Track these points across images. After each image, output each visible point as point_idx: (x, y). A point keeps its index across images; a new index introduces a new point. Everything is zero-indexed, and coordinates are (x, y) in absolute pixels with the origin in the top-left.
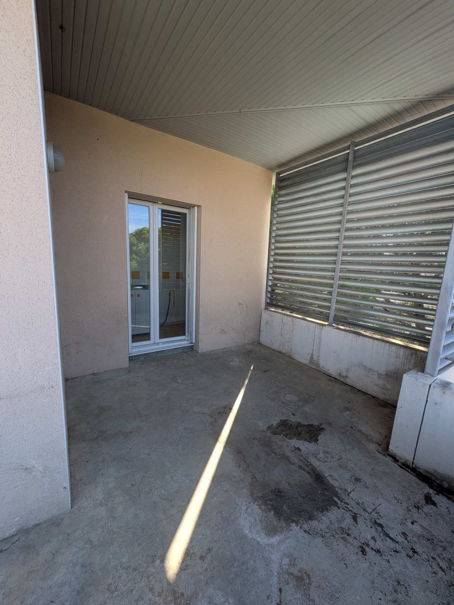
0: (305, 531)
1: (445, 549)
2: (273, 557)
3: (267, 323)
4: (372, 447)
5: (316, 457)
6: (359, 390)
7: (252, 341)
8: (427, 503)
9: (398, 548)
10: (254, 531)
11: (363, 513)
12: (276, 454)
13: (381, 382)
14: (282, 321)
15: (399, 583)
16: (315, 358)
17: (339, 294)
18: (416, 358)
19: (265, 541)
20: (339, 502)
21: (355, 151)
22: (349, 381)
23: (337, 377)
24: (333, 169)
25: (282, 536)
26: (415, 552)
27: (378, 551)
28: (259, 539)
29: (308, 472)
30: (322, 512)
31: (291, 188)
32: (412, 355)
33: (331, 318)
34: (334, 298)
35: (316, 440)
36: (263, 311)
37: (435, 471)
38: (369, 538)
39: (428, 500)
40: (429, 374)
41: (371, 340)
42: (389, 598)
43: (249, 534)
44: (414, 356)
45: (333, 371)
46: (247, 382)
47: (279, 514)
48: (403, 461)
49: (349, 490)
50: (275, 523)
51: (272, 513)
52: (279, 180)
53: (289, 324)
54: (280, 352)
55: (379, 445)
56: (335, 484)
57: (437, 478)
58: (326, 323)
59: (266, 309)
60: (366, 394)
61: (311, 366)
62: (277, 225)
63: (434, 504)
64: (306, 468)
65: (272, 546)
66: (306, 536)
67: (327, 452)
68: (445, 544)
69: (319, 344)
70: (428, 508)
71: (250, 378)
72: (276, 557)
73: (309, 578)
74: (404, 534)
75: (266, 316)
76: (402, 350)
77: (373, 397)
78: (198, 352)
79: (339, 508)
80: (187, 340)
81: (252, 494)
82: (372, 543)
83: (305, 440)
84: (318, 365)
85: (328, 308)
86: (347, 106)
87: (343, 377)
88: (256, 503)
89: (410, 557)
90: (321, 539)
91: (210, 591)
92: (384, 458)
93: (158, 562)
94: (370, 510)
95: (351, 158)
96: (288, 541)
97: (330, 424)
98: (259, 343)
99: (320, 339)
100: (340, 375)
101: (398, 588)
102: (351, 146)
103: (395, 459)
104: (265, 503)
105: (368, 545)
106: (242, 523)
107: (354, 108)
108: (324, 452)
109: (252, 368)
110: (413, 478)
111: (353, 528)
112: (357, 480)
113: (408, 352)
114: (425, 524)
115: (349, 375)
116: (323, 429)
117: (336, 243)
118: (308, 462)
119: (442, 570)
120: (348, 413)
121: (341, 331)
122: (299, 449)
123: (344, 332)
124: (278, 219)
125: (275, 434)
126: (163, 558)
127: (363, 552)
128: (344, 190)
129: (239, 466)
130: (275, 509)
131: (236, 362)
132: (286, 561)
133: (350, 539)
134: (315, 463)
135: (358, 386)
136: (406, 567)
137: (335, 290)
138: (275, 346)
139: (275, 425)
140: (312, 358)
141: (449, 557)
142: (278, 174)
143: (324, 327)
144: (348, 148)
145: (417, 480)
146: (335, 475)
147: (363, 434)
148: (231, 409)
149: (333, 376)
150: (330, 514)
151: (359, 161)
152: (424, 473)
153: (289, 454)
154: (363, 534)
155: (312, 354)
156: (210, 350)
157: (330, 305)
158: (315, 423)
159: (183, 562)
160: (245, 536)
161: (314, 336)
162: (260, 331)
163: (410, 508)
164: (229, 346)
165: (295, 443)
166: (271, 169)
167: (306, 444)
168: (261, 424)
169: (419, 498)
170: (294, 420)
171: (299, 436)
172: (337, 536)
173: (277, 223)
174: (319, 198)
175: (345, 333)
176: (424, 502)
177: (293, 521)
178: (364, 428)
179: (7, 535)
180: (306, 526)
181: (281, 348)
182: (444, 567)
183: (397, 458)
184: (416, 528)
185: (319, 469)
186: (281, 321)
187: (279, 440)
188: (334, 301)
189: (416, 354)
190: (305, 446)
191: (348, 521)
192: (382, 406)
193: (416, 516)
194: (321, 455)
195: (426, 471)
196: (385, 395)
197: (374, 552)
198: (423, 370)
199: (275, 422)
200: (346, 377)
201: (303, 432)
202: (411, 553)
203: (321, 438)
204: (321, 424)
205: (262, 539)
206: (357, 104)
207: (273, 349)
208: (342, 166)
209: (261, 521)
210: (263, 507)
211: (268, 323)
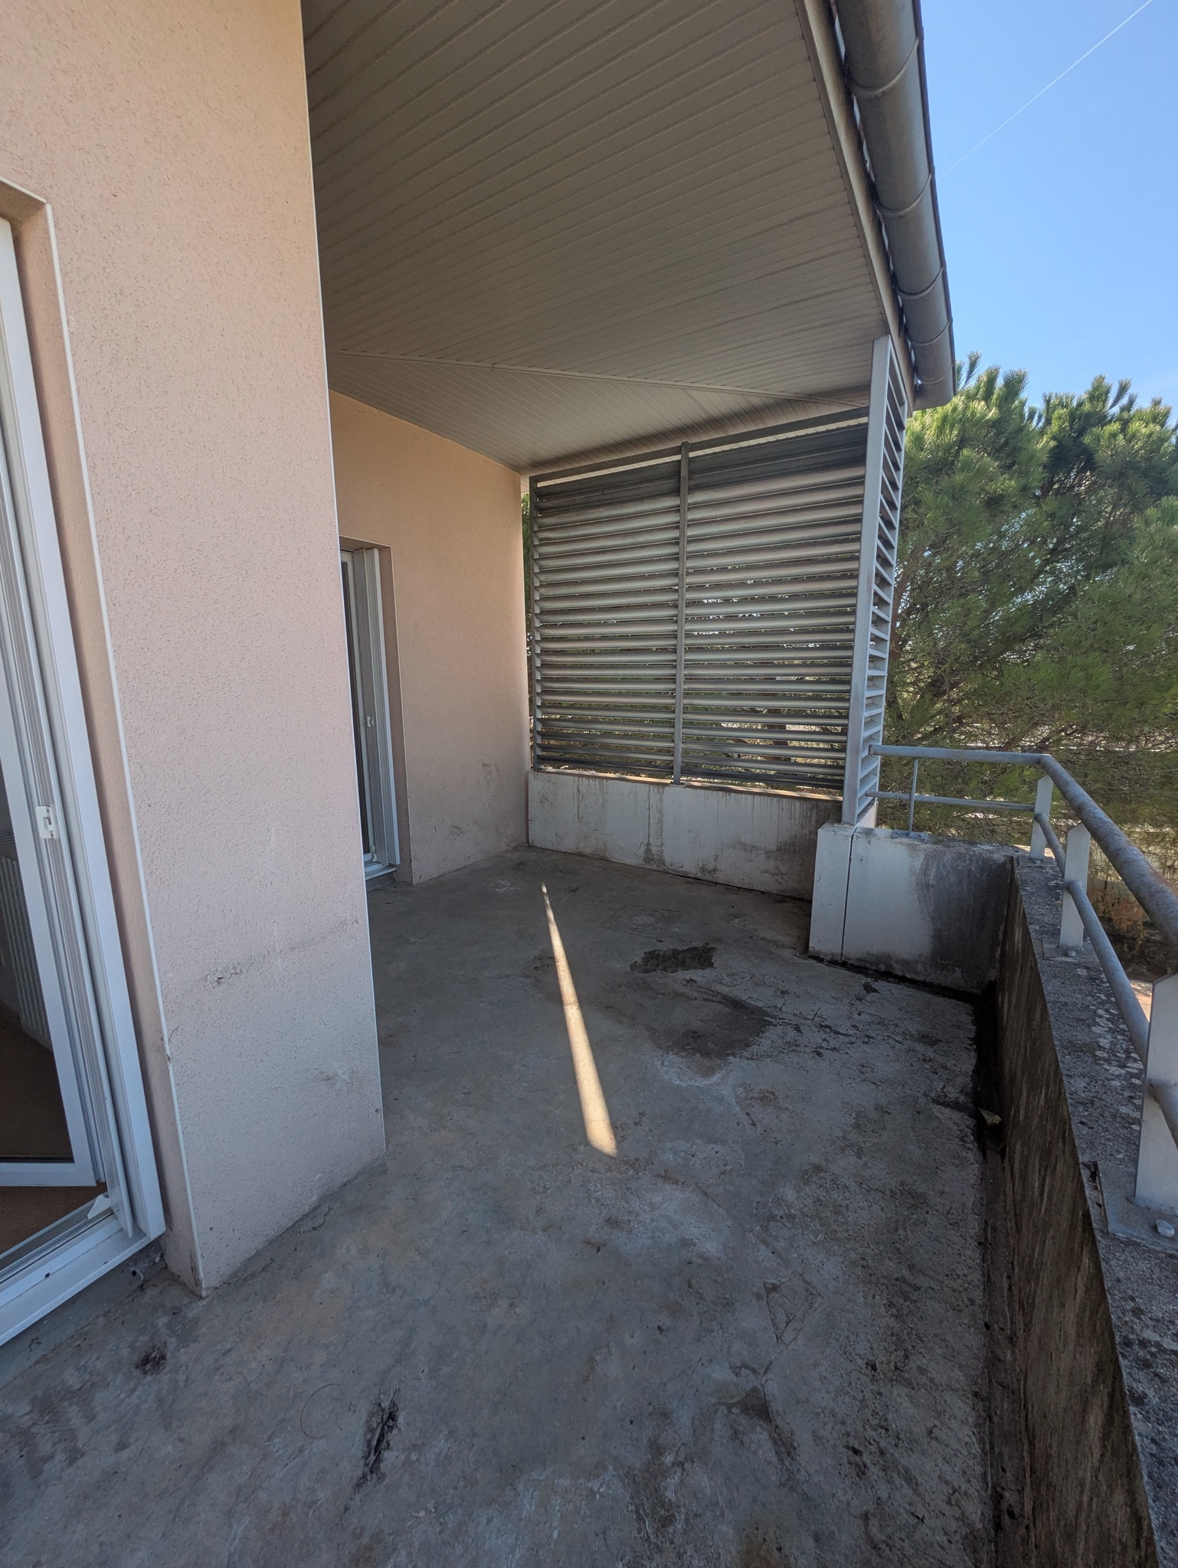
0: (748, 1059)
1: (897, 1026)
2: (724, 1092)
3: (544, 799)
4: (787, 953)
5: (721, 983)
6: (740, 888)
7: (514, 845)
8: (868, 992)
9: (852, 1039)
10: (685, 1079)
11: (804, 1022)
12: (663, 994)
13: (771, 864)
14: (578, 790)
15: (863, 1066)
16: (654, 849)
17: (689, 724)
18: (817, 812)
19: (706, 1082)
20: (773, 1021)
21: (691, 460)
22: (720, 877)
23: (700, 875)
24: (651, 487)
25: (723, 1072)
26: (869, 1037)
27: (834, 1049)
28: (697, 1084)
29: (719, 1002)
30: (758, 1035)
31: (567, 515)
32: (812, 810)
33: (677, 769)
34: (680, 731)
35: (711, 965)
36: (531, 775)
37: (868, 954)
38: (820, 1041)
39: (868, 989)
40: (847, 823)
41: (749, 797)
42: (858, 1080)
43: (682, 1084)
44: (815, 811)
45: (690, 867)
46: (550, 914)
47: (706, 1054)
48: (828, 958)
49: (779, 1006)
50: (708, 1064)
51: (698, 1055)
52: (536, 493)
53: (595, 794)
54: (581, 855)
55: (794, 949)
56: (760, 1004)
57: (872, 964)
58: (669, 781)
59: (536, 769)
60: (751, 890)
61: (648, 866)
62: (543, 591)
63: (876, 991)
64: (714, 999)
65: (717, 1084)
66: (751, 1062)
67: (733, 974)
68: (896, 1022)
69: (661, 821)
70: (870, 997)
71: (552, 907)
72: (726, 1091)
73: (774, 1095)
74: (854, 1026)
75: (537, 784)
76: (798, 803)
77: (762, 892)
78: (411, 884)
79: (775, 1026)
80: (377, 862)
81: (659, 1047)
82: (825, 1044)
83: (695, 968)
84: (662, 862)
85: (670, 752)
86: (684, 388)
87: (710, 872)
88: (671, 1053)
89: (867, 1043)
90: (769, 1060)
91: (669, 1145)
92: (805, 961)
93: (582, 1148)
94: (811, 1017)
95: (684, 473)
96: (732, 1073)
97: (719, 941)
98: (530, 846)
99: (660, 811)
100: (703, 870)
101: (864, 1070)
102: (683, 450)
103: (818, 958)
104: (683, 1049)
105: (822, 1048)
106: (666, 1077)
107: (694, 393)
108: (728, 975)
109: (545, 890)
110: (845, 972)
111: (800, 1038)
112: (784, 993)
113: (806, 805)
114: (872, 1011)
115: (718, 867)
116: (713, 949)
117: (670, 628)
118: (713, 991)
119: (899, 1042)
120: (737, 920)
121: (698, 791)
122: (692, 980)
123: (703, 791)
124: (543, 577)
125: (647, 972)
126: (585, 1140)
127: (820, 1055)
128: (678, 531)
129: (620, 1023)
130: (699, 1051)
131: (506, 886)
132: (740, 1090)
133: (801, 1049)
134: (725, 990)
135: (736, 882)
136: (865, 1052)
137: (680, 717)
138: (569, 844)
139: (640, 961)
140: (648, 850)
141: (902, 1030)
142: (534, 481)
143: (667, 788)
144: (677, 451)
145: (851, 973)
146: (755, 996)
147: (770, 941)
148: (552, 958)
149: (690, 875)
150: (767, 1034)
151: (698, 479)
152: (856, 963)
153: (683, 990)
154: (812, 1040)
155: (648, 844)
156: (435, 876)
157: (672, 745)
158: (699, 944)
159: (615, 1136)
160: (679, 1087)
161: (649, 809)
162: (527, 820)
163: (852, 1002)
164: (471, 862)
165: (683, 975)
166: (517, 468)
167: (700, 972)
168: (619, 966)
169: (859, 989)
170: (667, 946)
171: (684, 965)
172: (785, 1051)
173: (541, 586)
174: (629, 540)
175: (706, 791)
176: (865, 992)
177: (728, 1055)
178: (768, 934)
179: (307, 1209)
180: (745, 1054)
181: (582, 845)
182: (900, 1040)
183: (822, 957)
184: (865, 1017)
185: (731, 995)
186: (576, 790)
187: (657, 977)
188: (678, 738)
189: (818, 806)
190: (699, 975)
191: (791, 1034)
192: (779, 902)
193: (861, 1007)
194: (727, 979)
195: (859, 960)
196: (780, 883)
197: (830, 1052)
198: (839, 821)
199: (638, 957)
200: (715, 870)
201: (687, 960)
202: (866, 1040)
203: (716, 960)
204: (707, 944)
205: (702, 1082)
206: (698, 389)
207: (564, 850)
208: (669, 484)
209: (688, 1068)
210: (683, 1054)
211: (547, 799)
